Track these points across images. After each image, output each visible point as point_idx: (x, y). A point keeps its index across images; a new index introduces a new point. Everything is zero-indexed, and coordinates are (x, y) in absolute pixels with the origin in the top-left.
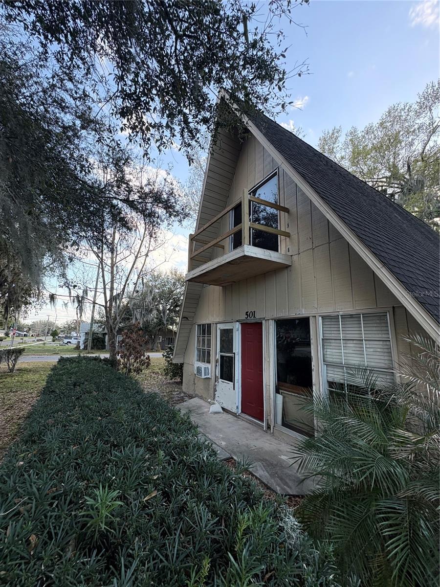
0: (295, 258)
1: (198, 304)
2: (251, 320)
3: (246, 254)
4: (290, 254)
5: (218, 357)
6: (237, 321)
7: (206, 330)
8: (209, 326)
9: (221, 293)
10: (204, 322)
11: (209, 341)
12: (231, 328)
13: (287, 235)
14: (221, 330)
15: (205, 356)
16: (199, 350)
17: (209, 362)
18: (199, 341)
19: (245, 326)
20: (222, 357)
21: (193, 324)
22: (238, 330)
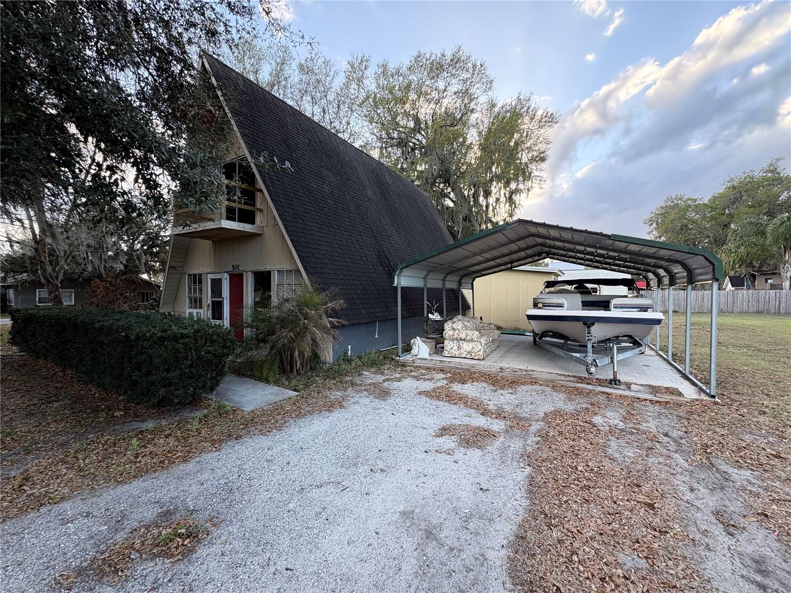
0: (265, 229)
1: (187, 254)
2: (236, 272)
3: (223, 226)
4: (262, 225)
5: (209, 302)
6: (226, 272)
7: (197, 280)
8: (200, 275)
9: (211, 246)
10: (195, 272)
11: (201, 290)
12: (220, 277)
13: (261, 211)
14: (211, 279)
15: (196, 303)
16: (190, 299)
17: (201, 307)
18: (190, 289)
19: (232, 276)
20: (213, 302)
21: (182, 274)
22: (226, 280)
